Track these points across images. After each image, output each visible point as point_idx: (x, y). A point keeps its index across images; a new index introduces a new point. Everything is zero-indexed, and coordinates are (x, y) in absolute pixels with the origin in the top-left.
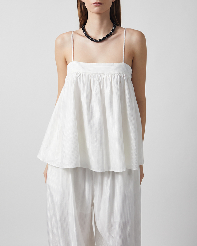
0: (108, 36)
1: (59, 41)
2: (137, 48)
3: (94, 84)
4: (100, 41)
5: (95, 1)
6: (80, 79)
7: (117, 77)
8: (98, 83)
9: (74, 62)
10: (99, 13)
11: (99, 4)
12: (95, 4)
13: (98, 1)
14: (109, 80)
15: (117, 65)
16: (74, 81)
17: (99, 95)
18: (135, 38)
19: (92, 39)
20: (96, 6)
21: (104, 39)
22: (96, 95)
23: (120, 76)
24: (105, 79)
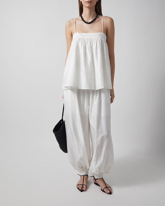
0: (94, 20)
1: (68, 24)
2: (109, 26)
3: (87, 43)
4: (90, 23)
5: (88, 1)
6: (80, 41)
7: (100, 39)
8: (89, 42)
9: (77, 33)
10: (89, 8)
11: (89, 2)
12: (87, 2)
13: (89, 1)
14: (95, 41)
15: (99, 33)
16: (76, 42)
17: (90, 49)
18: (108, 21)
19: (85, 22)
20: (88, 3)
21: (92, 22)
22: (89, 49)
23: (101, 39)
24: (93, 40)
